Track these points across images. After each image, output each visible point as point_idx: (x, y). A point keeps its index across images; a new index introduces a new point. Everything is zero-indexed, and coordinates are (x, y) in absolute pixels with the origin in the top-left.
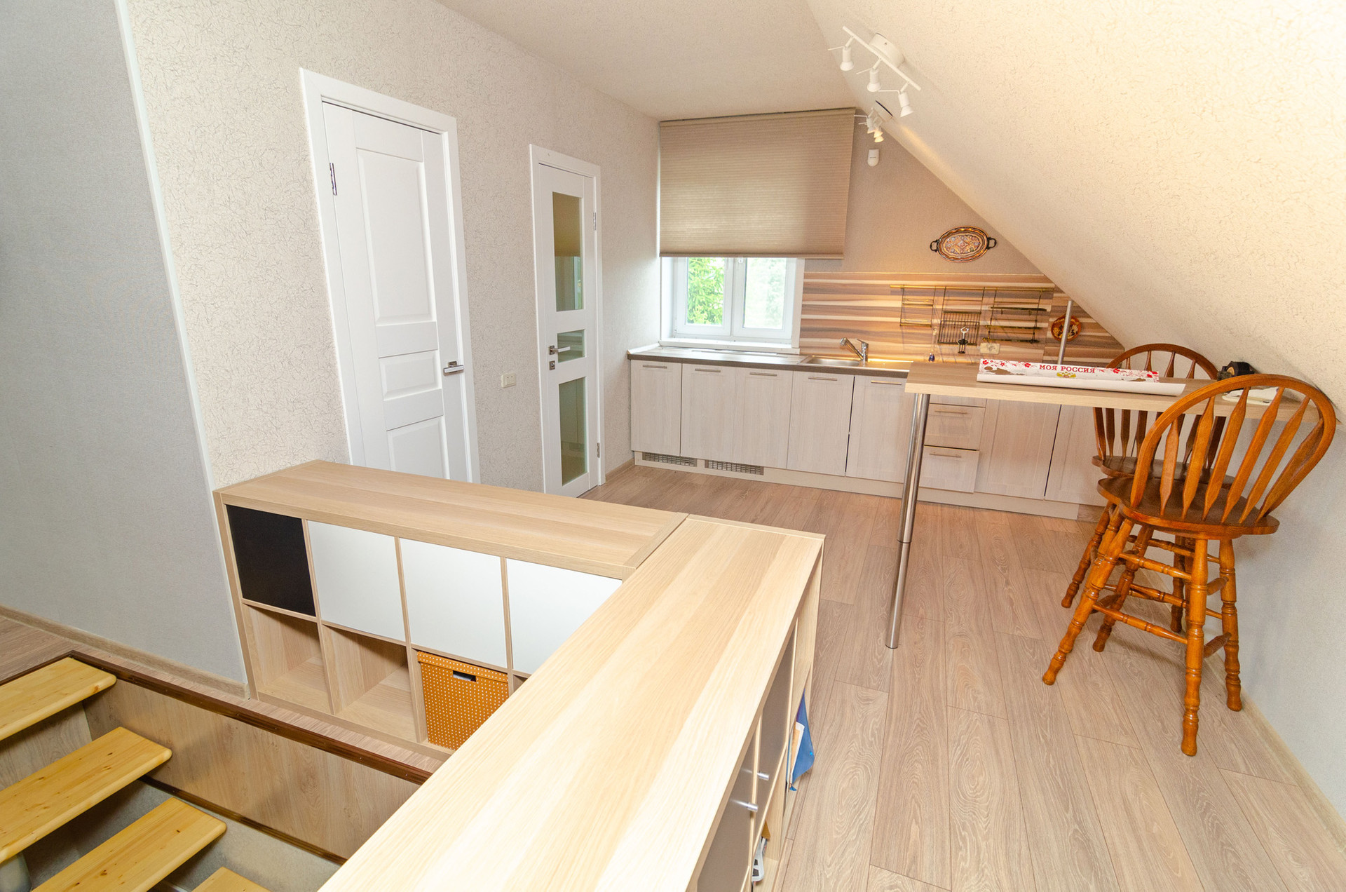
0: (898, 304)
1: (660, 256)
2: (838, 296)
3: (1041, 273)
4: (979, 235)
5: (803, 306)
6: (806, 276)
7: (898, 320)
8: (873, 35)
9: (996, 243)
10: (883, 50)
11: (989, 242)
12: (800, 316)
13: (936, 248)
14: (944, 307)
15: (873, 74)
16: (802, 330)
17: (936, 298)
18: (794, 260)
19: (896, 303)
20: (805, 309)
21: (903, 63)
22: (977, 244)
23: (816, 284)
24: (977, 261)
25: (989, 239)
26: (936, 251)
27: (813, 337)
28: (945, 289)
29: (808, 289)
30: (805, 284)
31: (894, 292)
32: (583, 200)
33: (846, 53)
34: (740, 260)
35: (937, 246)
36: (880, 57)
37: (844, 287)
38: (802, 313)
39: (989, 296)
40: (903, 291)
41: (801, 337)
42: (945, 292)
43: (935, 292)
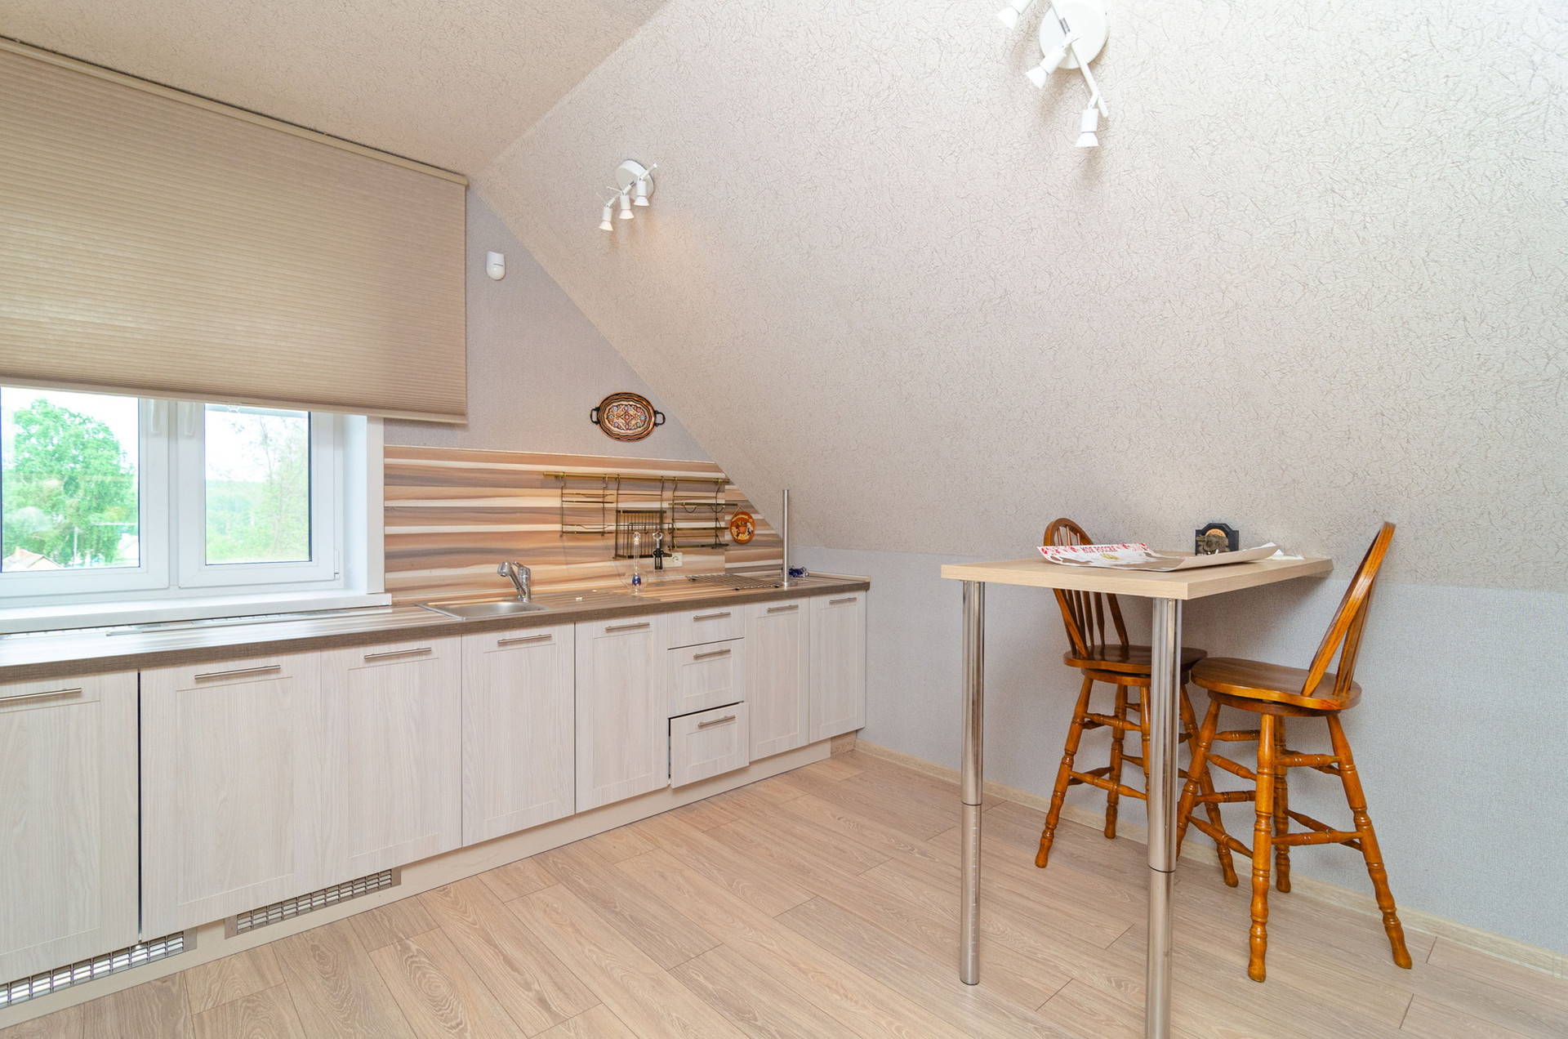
0: (556, 502)
3: (710, 460)
5: (386, 509)
6: (388, 453)
7: (557, 527)
9: (664, 418)
11: (657, 417)
12: (380, 531)
13: (595, 419)
16: (388, 555)
17: (606, 491)
19: (550, 500)
20: (392, 514)
22: (643, 419)
25: (656, 412)
26: (596, 423)
27: (412, 568)
28: (621, 479)
29: (394, 477)
30: (386, 467)
31: (546, 484)
34: (185, 405)
35: (597, 416)
38: (386, 524)
39: (669, 489)
40: (560, 482)
41: (388, 569)
42: (618, 483)
43: (604, 483)
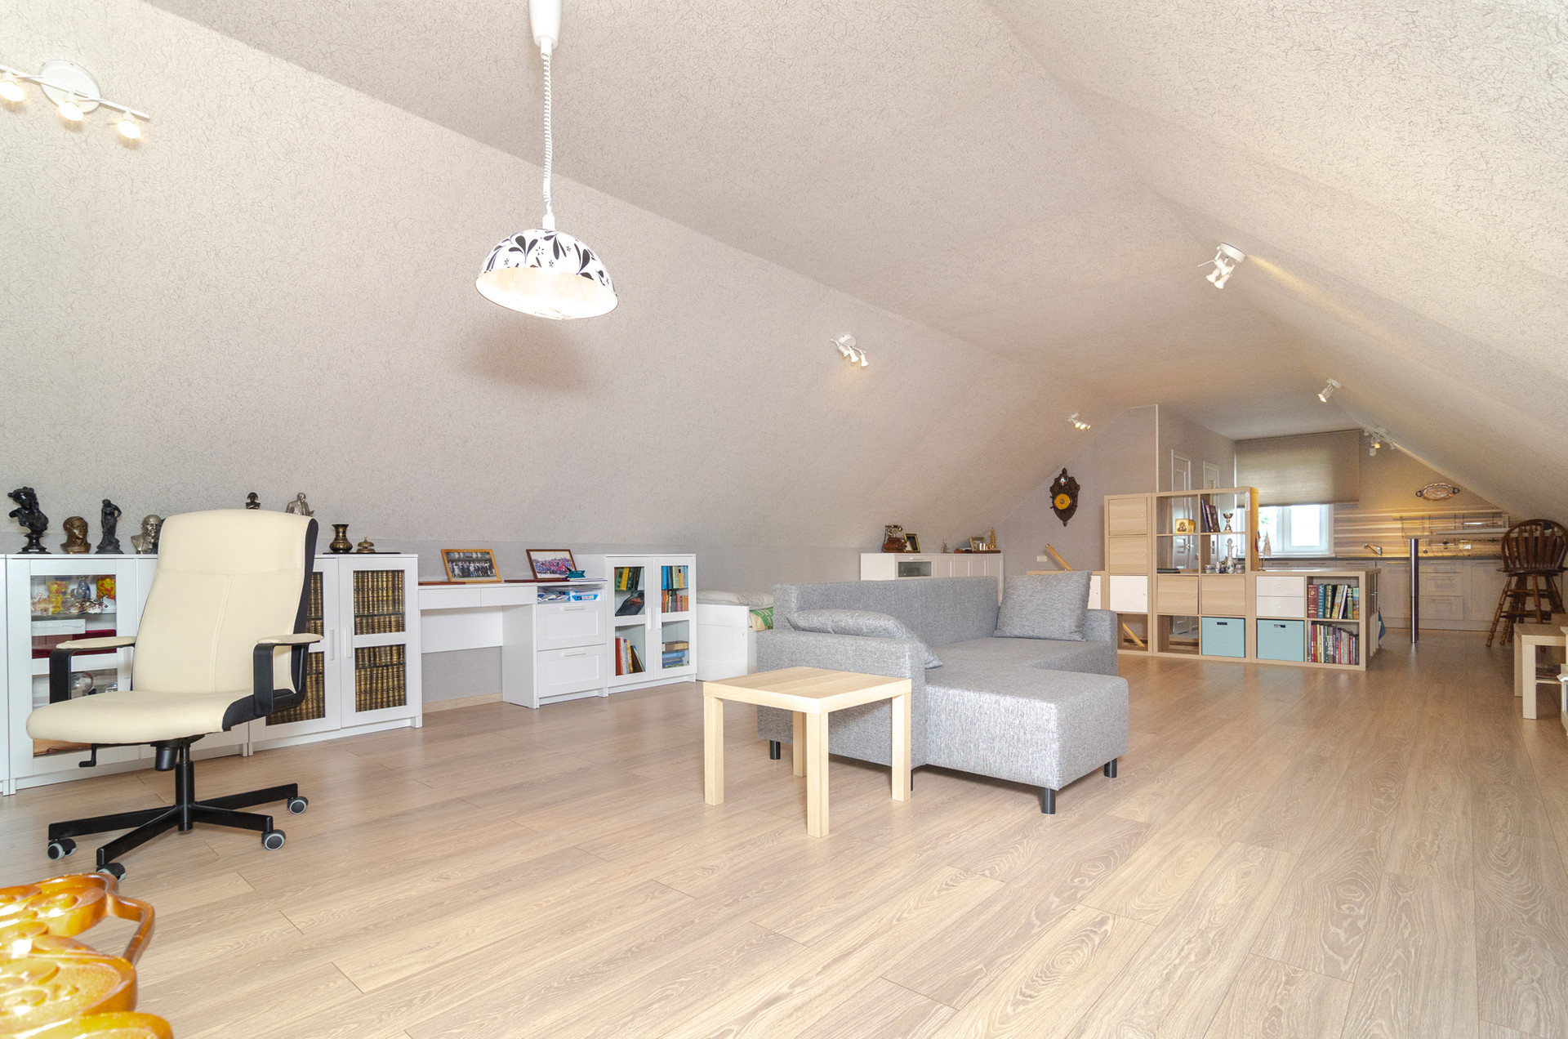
0: (1400, 526)
2: (1359, 523)
5: (1333, 529)
6: (1334, 514)
7: (1400, 534)
9: (1459, 490)
11: (1455, 490)
12: (1332, 536)
14: (1431, 526)
16: (1335, 543)
17: (1424, 521)
18: (1326, 505)
19: (1398, 525)
20: (1336, 532)
22: (1446, 491)
23: (1341, 518)
24: (1448, 501)
25: (1454, 488)
26: (1420, 496)
28: (1429, 516)
29: (1336, 521)
30: (1334, 518)
31: (1395, 519)
34: (1287, 507)
35: (1420, 494)
37: (1360, 519)
38: (1334, 534)
39: (1460, 518)
40: (1401, 519)
41: (1334, 547)
42: (1430, 518)
43: (1423, 518)
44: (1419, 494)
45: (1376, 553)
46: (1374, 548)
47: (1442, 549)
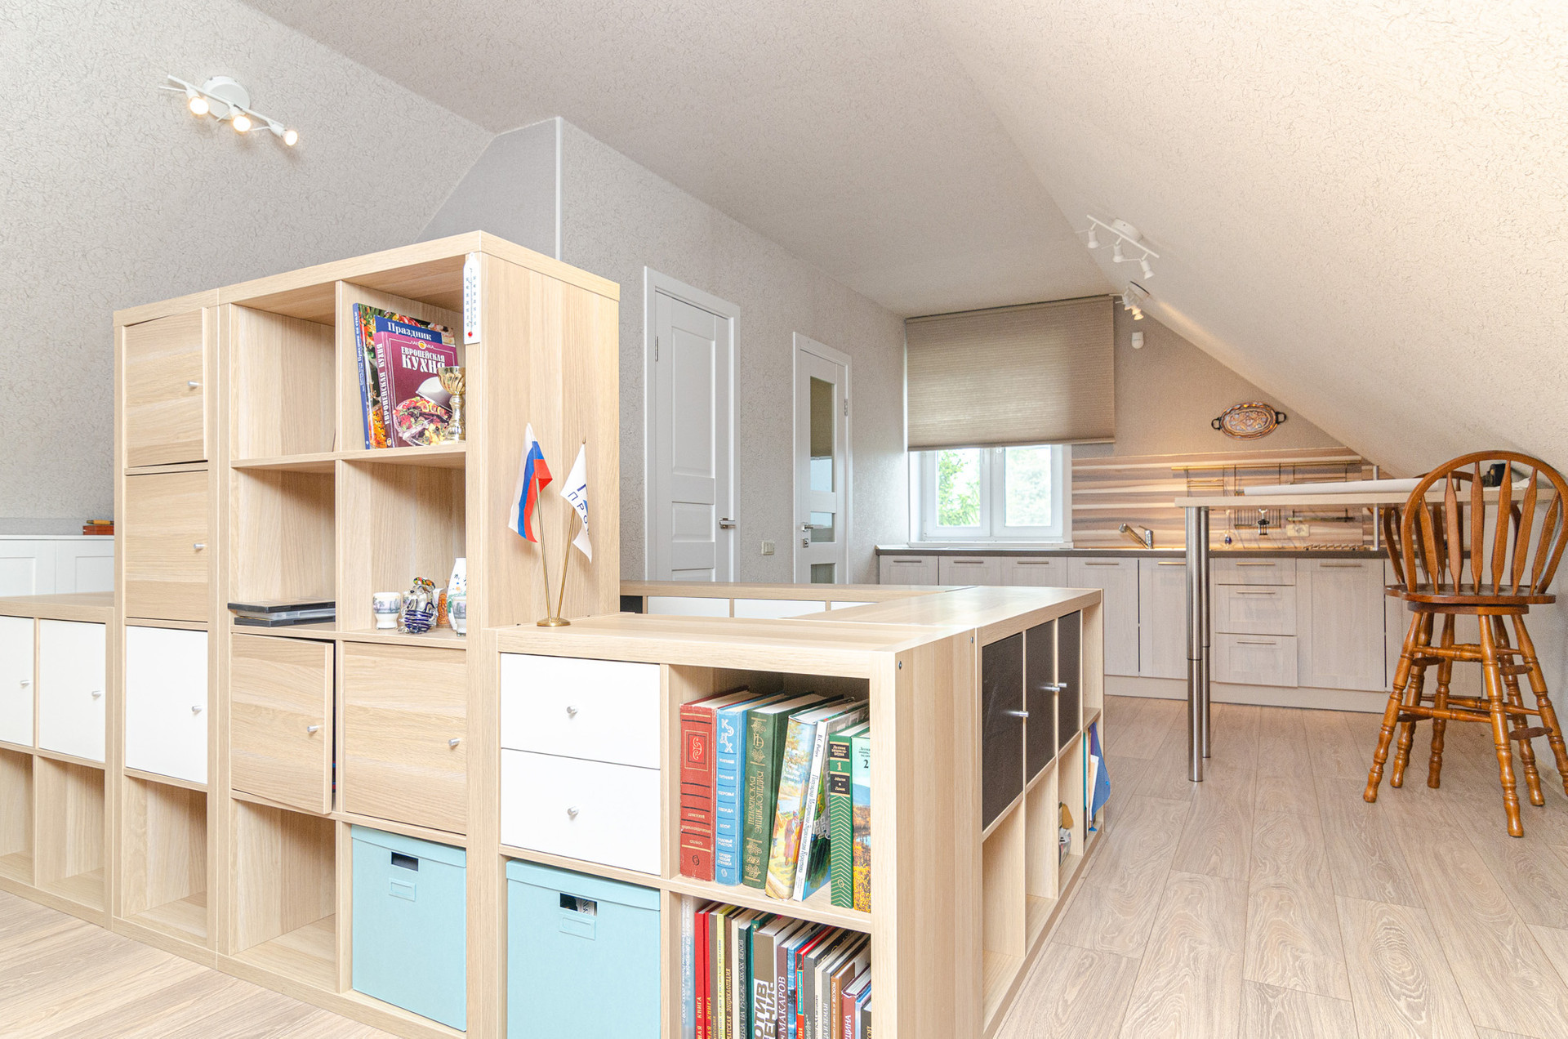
0: (1183, 488)
1: (908, 450)
2: (1113, 483)
3: (1342, 445)
4: (1267, 411)
5: (1073, 495)
6: (1074, 464)
8: (1113, 220)
9: (1285, 417)
10: (1124, 230)
11: (1278, 417)
12: (1070, 507)
13: (1218, 426)
14: (1237, 488)
15: (1116, 248)
16: (1074, 521)
17: (1226, 479)
18: (1059, 447)
19: (1181, 486)
20: (1076, 499)
21: (1141, 238)
22: (1265, 420)
23: (1084, 471)
24: (1267, 438)
25: (1277, 414)
26: (1219, 429)
27: (1088, 528)
28: (1235, 468)
29: (1077, 477)
30: (1074, 472)
31: (1177, 475)
32: (835, 387)
33: (1091, 234)
34: (999, 450)
35: (1219, 424)
36: (1121, 235)
37: (1117, 473)
38: (1073, 503)
39: (1287, 473)
40: (1187, 473)
41: (1074, 529)
42: (1236, 471)
43: (1224, 472)
44: (1217, 424)
45: (1141, 541)
46: (1138, 531)
47: (1258, 536)
